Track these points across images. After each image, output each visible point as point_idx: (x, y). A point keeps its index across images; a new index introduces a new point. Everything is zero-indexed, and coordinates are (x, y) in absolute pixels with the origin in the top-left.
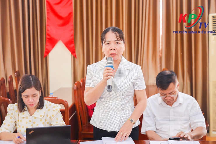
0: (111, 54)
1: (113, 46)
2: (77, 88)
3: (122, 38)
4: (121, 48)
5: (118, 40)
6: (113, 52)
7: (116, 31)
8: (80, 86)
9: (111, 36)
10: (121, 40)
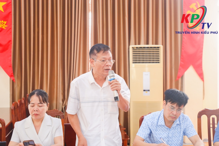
0: (34, 114)
1: (36, 107)
2: (14, 107)
3: (45, 101)
4: (43, 109)
5: (41, 103)
6: (36, 113)
7: (40, 95)
8: (18, 105)
9: (35, 99)
10: (44, 103)
